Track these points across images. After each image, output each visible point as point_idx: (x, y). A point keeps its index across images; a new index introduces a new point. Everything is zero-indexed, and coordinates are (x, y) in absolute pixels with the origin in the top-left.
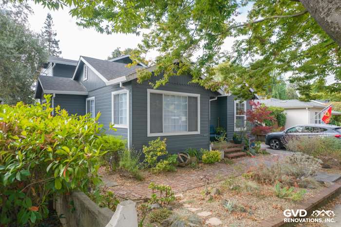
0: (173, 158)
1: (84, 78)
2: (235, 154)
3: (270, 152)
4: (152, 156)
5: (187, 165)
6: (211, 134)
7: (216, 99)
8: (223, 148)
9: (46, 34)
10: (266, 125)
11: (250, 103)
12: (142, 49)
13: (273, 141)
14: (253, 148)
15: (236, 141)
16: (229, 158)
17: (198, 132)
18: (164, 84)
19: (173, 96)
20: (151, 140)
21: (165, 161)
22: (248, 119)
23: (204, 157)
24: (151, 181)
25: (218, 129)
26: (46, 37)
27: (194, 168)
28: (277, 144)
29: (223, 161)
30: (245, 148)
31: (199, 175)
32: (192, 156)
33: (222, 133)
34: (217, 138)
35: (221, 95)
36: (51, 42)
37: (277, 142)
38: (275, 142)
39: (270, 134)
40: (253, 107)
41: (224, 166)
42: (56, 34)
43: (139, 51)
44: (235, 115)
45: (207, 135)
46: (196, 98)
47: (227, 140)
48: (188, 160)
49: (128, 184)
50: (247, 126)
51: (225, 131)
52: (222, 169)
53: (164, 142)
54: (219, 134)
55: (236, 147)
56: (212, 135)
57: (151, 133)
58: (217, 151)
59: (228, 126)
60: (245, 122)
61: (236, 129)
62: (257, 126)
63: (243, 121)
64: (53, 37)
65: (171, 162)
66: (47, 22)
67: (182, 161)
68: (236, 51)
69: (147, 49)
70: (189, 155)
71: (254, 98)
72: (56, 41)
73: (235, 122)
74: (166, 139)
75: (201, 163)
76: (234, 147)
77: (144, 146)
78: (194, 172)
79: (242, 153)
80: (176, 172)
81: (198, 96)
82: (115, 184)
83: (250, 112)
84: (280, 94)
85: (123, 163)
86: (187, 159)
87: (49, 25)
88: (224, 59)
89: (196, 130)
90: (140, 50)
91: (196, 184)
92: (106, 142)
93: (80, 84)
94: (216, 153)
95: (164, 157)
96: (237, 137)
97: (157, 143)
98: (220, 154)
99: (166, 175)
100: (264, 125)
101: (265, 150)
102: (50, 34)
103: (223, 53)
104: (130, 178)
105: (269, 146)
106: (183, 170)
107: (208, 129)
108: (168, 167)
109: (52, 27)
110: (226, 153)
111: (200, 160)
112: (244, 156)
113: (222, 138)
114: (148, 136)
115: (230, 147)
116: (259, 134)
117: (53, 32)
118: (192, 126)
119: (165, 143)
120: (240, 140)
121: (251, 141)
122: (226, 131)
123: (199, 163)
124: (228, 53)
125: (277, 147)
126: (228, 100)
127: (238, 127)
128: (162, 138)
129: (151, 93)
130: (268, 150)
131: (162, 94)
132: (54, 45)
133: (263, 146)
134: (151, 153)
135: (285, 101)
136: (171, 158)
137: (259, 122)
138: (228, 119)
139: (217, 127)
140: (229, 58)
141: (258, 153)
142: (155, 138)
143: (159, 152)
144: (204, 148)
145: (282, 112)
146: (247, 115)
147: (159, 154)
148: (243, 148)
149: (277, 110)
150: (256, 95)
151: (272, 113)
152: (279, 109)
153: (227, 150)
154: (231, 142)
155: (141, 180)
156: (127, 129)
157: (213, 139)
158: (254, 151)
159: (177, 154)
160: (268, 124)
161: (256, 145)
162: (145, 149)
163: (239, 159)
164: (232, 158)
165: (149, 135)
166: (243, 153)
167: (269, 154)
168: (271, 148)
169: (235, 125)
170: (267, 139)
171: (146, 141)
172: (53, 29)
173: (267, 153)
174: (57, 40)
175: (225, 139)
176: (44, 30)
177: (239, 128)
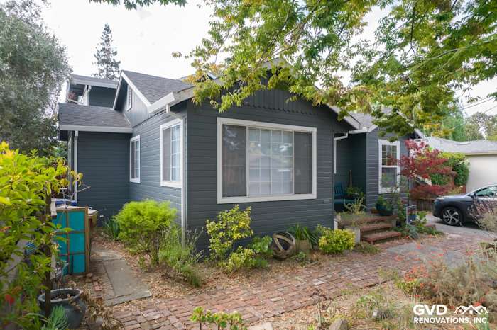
0: (263, 245)
1: (128, 107)
2: (380, 235)
3: (442, 230)
4: (223, 240)
5: (289, 256)
6: (336, 198)
7: (346, 137)
8: (359, 223)
9: (102, 53)
10: (433, 182)
11: (407, 145)
12: (210, 48)
13: (448, 211)
14: (411, 224)
15: (381, 210)
16: (369, 242)
17: (313, 196)
18: (238, 103)
19: (267, 131)
20: (223, 211)
21: (246, 250)
22: (403, 173)
23: (323, 241)
24: (219, 288)
25: (350, 191)
26: (103, 58)
27: (303, 261)
28: (455, 216)
29: (358, 249)
30: (399, 224)
31: (310, 278)
32: (301, 239)
33: (356, 196)
34: (346, 207)
35: (354, 129)
36: (109, 63)
37: (456, 213)
38: (452, 212)
39: (442, 198)
40: (412, 151)
41: (360, 258)
42: (116, 53)
43: (204, 50)
44: (381, 166)
45: (330, 200)
46: (310, 135)
47: (365, 210)
48: (291, 247)
49: (172, 295)
50: (401, 184)
51: (362, 193)
52: (357, 265)
53: (246, 213)
54: (352, 198)
55: (383, 221)
56: (340, 201)
57: (223, 196)
58: (347, 231)
59: (367, 184)
60: (398, 177)
61: (382, 190)
62: (417, 184)
63: (394, 177)
64: (112, 58)
65: (258, 251)
66: (105, 36)
67: (281, 248)
68: (384, 41)
69: (218, 47)
70: (293, 238)
71: (414, 136)
72: (116, 63)
73: (380, 177)
74: (250, 208)
75: (318, 250)
76: (379, 222)
77: (208, 221)
78: (302, 270)
79: (393, 233)
80: (269, 269)
81: (314, 130)
82: (148, 293)
83: (406, 161)
84: (454, 133)
85: (165, 254)
86: (290, 245)
87: (107, 41)
88: (360, 57)
89: (310, 192)
90: (207, 50)
91: (304, 299)
92: (139, 213)
93: (123, 116)
94: (346, 234)
95: (245, 243)
96: (384, 204)
97: (232, 215)
98: (353, 235)
99: (248, 277)
100: (429, 182)
101: (433, 227)
102: (107, 52)
103: (357, 46)
104: (179, 281)
105: (439, 219)
106: (282, 266)
107: (330, 189)
108: (253, 262)
109: (110, 43)
110: (363, 232)
111: (314, 248)
112: (396, 237)
113: (356, 206)
114: (219, 202)
115: (372, 222)
116: (422, 198)
117: (113, 50)
118: (302, 184)
119: (249, 215)
120: (389, 210)
121: (410, 211)
122: (365, 193)
123: (312, 251)
124: (367, 45)
125: (457, 221)
126: (367, 140)
127: (384, 185)
128: (243, 206)
129: (224, 125)
130: (440, 227)
131: (246, 127)
132: (114, 69)
133: (430, 219)
134: (221, 234)
135: (466, 143)
136: (259, 244)
137: (421, 178)
138: (367, 172)
139: (348, 187)
140: (369, 55)
141: (422, 233)
142: (231, 206)
143: (237, 232)
144: (324, 224)
145: (461, 160)
146: (401, 166)
147: (236, 236)
148: (394, 223)
149: (453, 158)
150: (417, 131)
151: (445, 162)
152: (456, 157)
153: (365, 227)
154: (373, 212)
155: (197, 286)
156: (180, 189)
157: (339, 208)
158: (414, 229)
159: (271, 235)
160: (437, 182)
161: (418, 218)
162: (211, 226)
163: (387, 243)
164: (375, 242)
165: (221, 200)
166: (395, 232)
167: (443, 234)
168: (444, 222)
169: (380, 182)
170: (436, 207)
171: (214, 211)
172: (113, 46)
173: (437, 233)
174: (117, 61)
175: (361, 208)
176: (100, 48)
177: (389, 189)
